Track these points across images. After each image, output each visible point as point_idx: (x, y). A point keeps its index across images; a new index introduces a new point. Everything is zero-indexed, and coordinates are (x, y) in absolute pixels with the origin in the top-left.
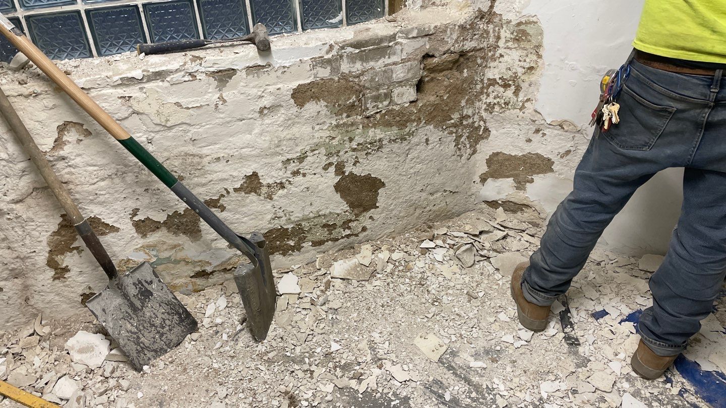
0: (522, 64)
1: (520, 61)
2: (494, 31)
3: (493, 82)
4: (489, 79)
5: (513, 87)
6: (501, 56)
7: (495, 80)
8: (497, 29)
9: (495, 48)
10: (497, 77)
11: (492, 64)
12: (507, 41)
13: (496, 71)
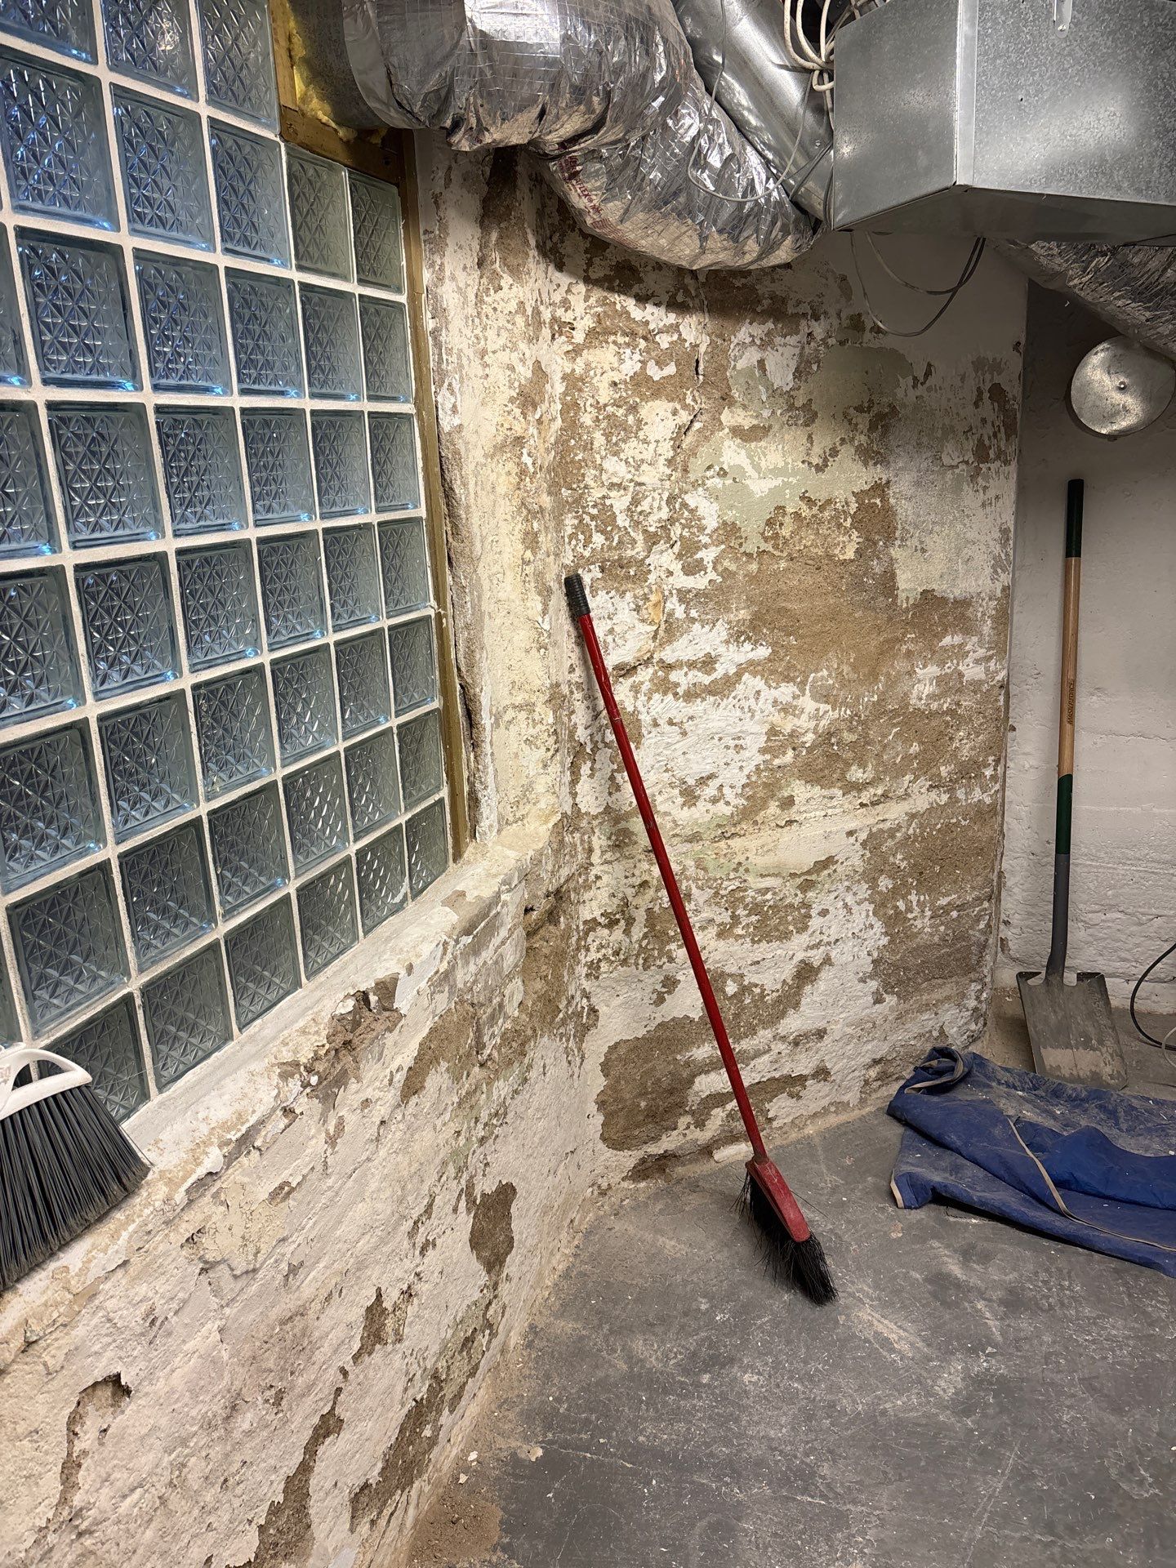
0: (631, 881)
1: (626, 877)
2: (582, 841)
3: (592, 924)
4: (585, 922)
5: (622, 923)
6: (598, 878)
7: (594, 920)
8: (586, 837)
9: (586, 869)
10: (597, 914)
11: (587, 896)
12: (603, 853)
13: (594, 904)
